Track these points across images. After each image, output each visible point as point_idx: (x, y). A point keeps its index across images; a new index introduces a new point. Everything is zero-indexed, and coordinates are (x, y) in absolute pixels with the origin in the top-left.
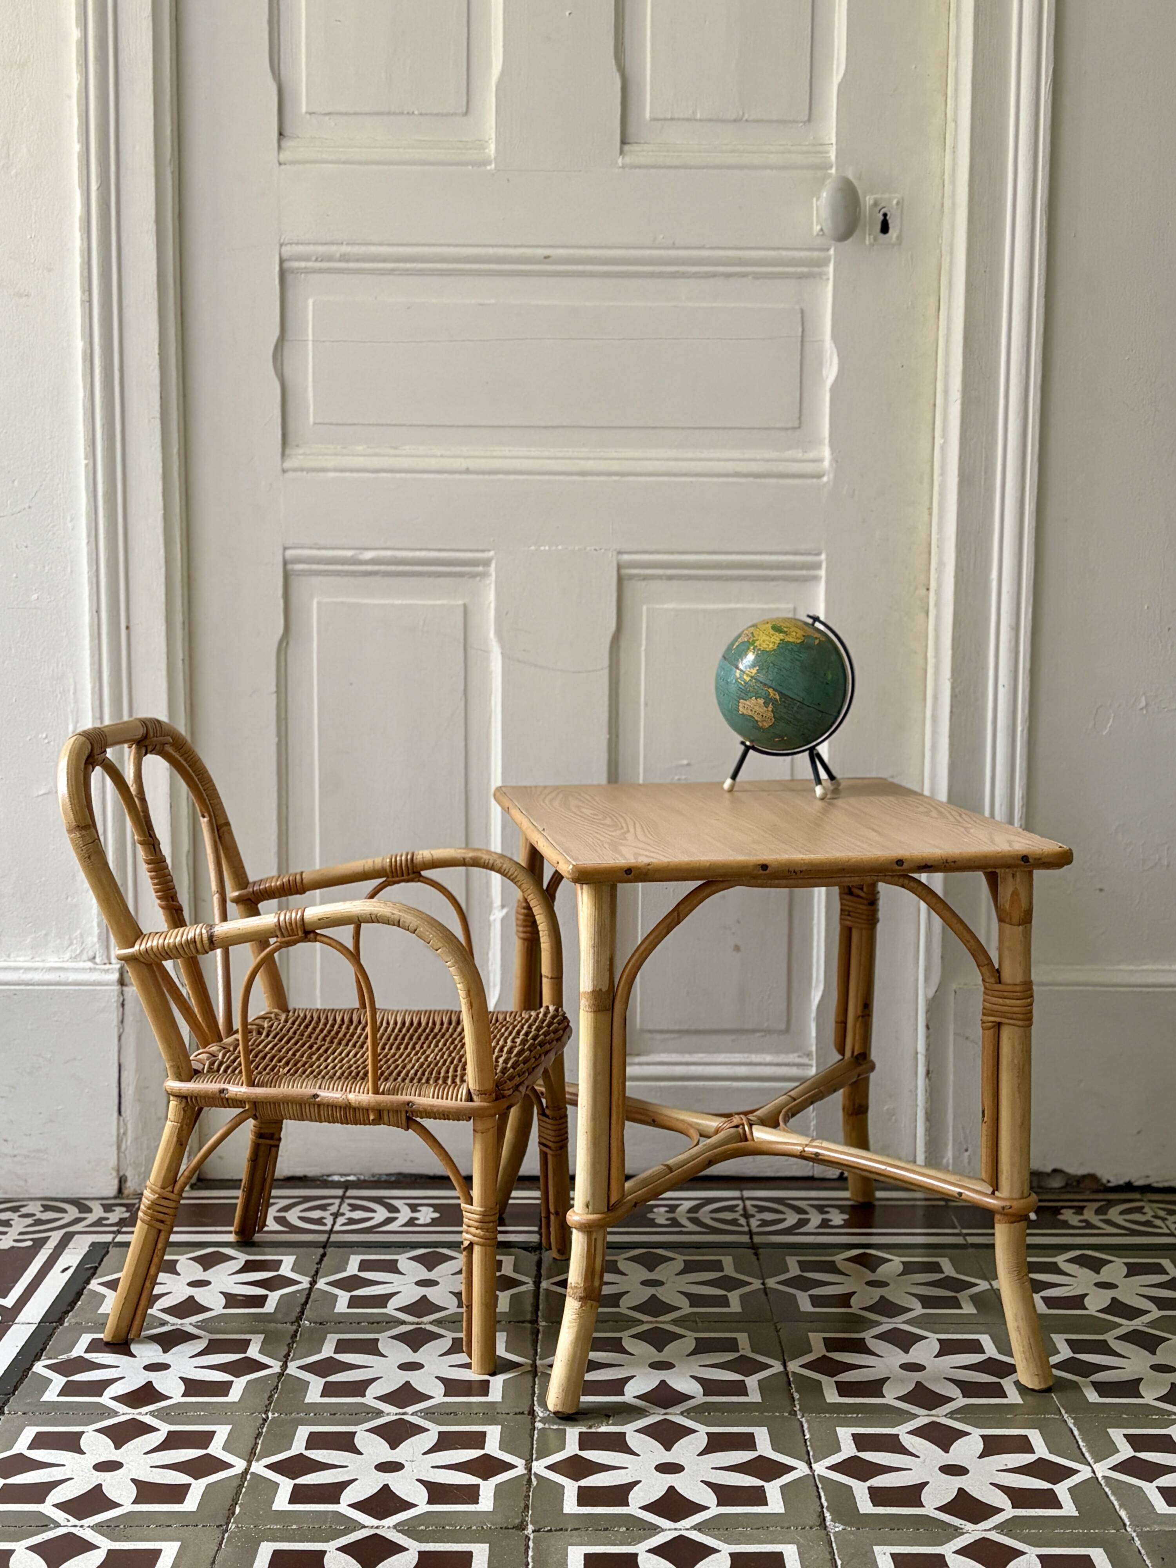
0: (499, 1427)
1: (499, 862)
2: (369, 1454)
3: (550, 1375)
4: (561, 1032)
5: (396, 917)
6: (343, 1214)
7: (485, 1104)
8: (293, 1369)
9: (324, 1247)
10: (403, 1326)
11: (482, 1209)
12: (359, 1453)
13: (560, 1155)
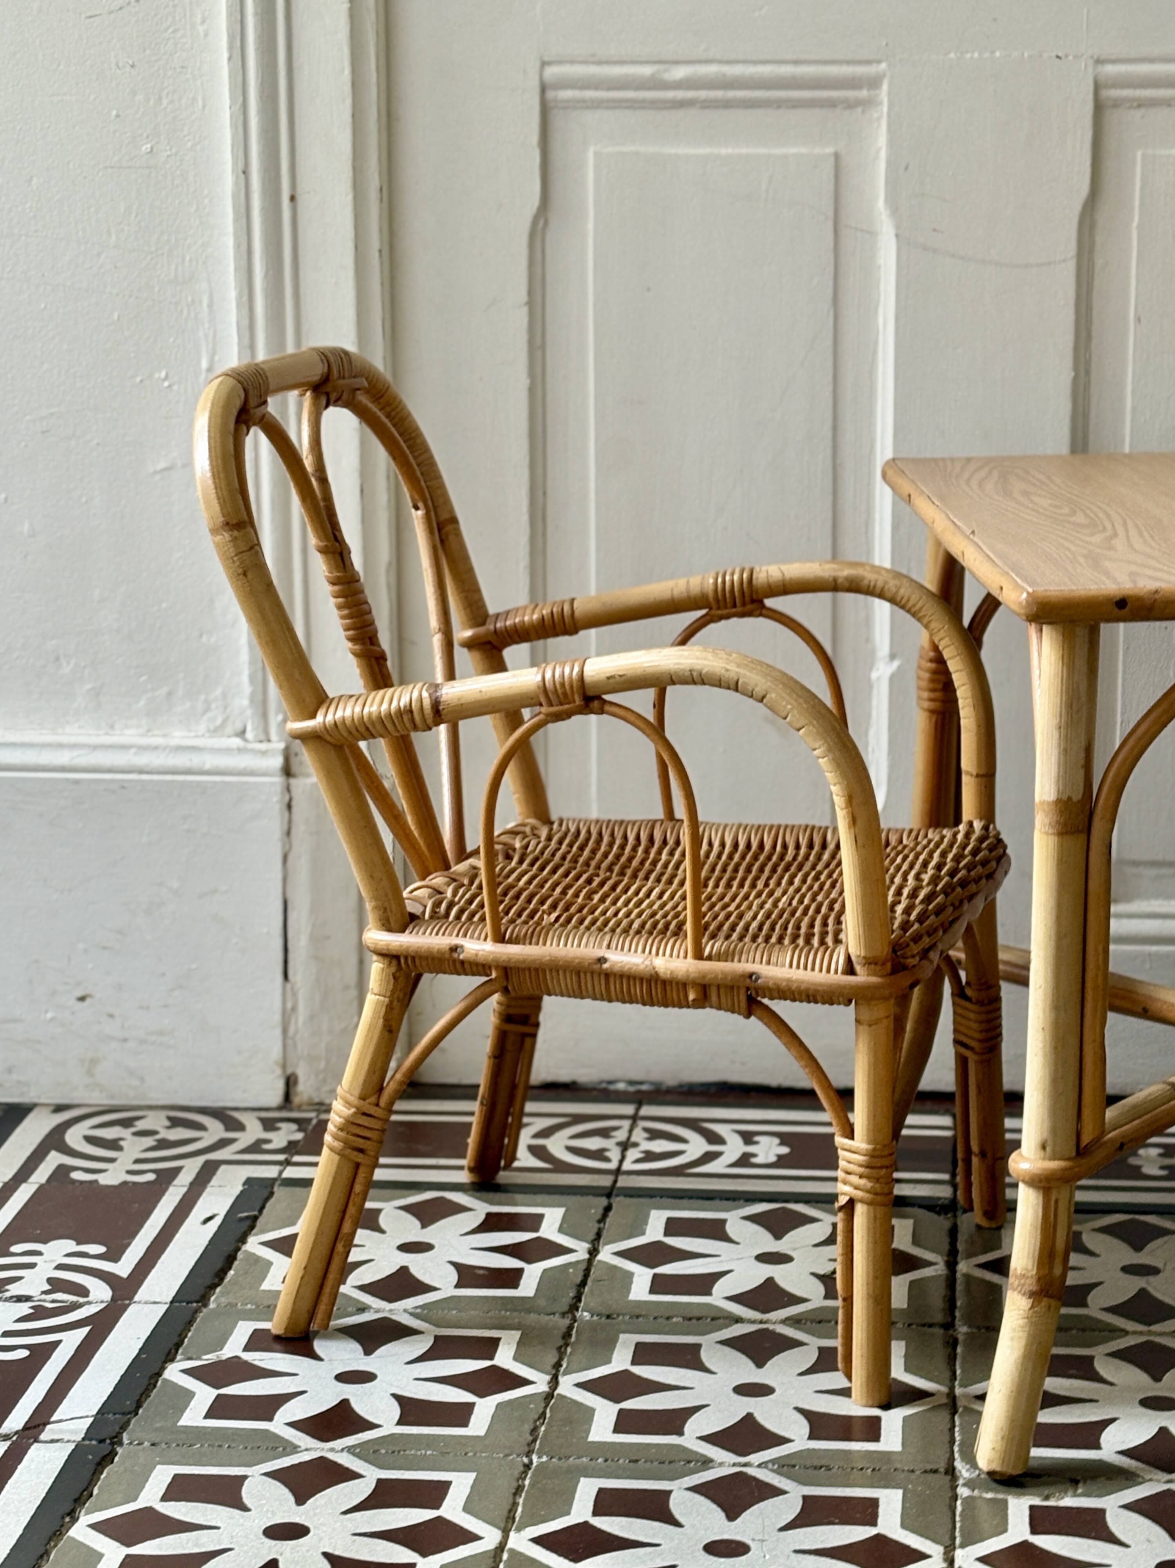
0: (900, 1492)
1: (892, 585)
2: (693, 1526)
3: (980, 1414)
4: (994, 864)
5: (733, 676)
6: (636, 1145)
7: (874, 979)
8: (567, 1386)
9: (609, 1195)
10: (739, 1325)
11: (870, 1147)
12: (677, 1524)
13: (989, 1061)
